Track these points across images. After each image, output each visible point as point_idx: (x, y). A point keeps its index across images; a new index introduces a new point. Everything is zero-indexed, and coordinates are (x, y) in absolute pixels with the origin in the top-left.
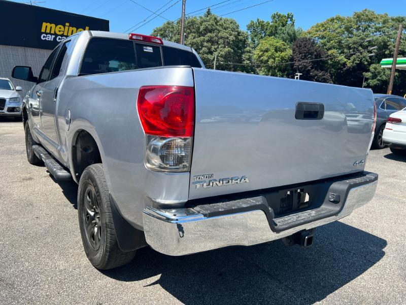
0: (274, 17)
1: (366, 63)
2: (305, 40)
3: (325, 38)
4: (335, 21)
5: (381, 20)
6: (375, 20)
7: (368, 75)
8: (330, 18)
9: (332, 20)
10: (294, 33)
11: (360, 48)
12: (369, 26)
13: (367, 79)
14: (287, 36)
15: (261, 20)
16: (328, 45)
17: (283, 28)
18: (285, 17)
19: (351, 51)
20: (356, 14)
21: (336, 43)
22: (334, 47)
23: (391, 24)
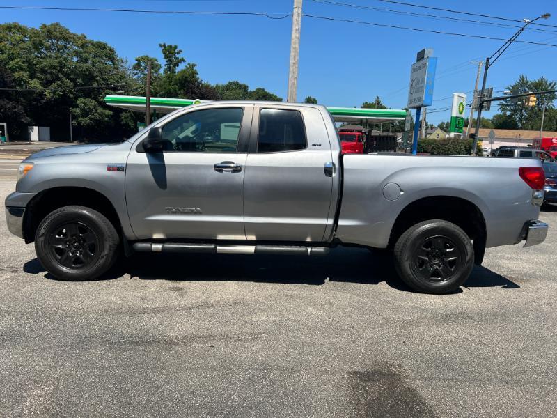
1: (71, 96)
4: (14, 30)
5: (79, 42)
6: (72, 40)
7: (77, 111)
9: (9, 28)
11: (61, 75)
12: (66, 48)
13: (75, 117)
16: (12, 64)
19: (49, 76)
20: (44, 26)
21: (23, 62)
22: (21, 69)
23: (92, 49)
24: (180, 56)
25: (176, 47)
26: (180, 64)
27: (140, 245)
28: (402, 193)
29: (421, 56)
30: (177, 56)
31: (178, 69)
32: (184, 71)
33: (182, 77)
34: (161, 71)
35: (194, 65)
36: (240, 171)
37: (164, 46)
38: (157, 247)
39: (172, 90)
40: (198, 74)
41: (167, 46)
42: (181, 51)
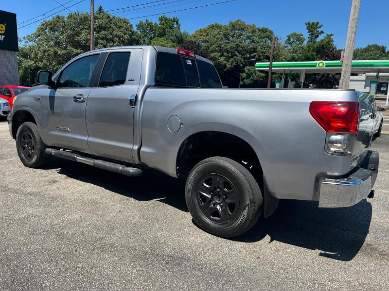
0: (161, 19)
1: (241, 65)
2: (191, 43)
3: (208, 42)
4: (215, 28)
5: (251, 30)
6: (246, 29)
7: (243, 75)
8: (210, 24)
9: (212, 27)
10: (181, 36)
11: (236, 53)
12: (242, 34)
13: (243, 79)
14: (175, 38)
15: (150, 21)
16: (211, 49)
17: (171, 30)
18: (171, 20)
19: (230, 54)
20: (231, 23)
21: (217, 47)
22: (215, 51)
23: (258, 33)
24: (320, 30)
25: (318, 23)
26: (319, 35)
27: (48, 150)
30: (318, 30)
31: (318, 39)
32: (322, 41)
33: (320, 45)
34: (305, 43)
35: (332, 35)
37: (309, 24)
40: (333, 41)
41: (311, 23)
42: (322, 26)
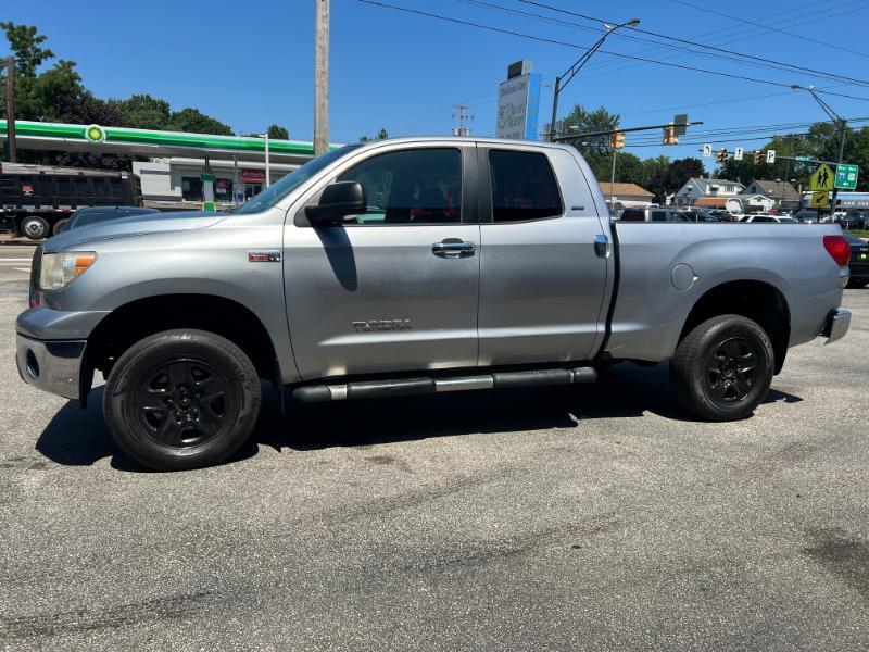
24: (43, 46)
25: (34, 30)
26: (43, 61)
27: (310, 391)
28: (695, 278)
29: (515, 71)
30: (37, 45)
31: (39, 70)
32: (52, 74)
33: (51, 84)
35: (72, 64)
36: (472, 254)
37: (11, 26)
38: (338, 391)
39: (33, 108)
40: (80, 79)
41: (15, 26)
42: (45, 38)
